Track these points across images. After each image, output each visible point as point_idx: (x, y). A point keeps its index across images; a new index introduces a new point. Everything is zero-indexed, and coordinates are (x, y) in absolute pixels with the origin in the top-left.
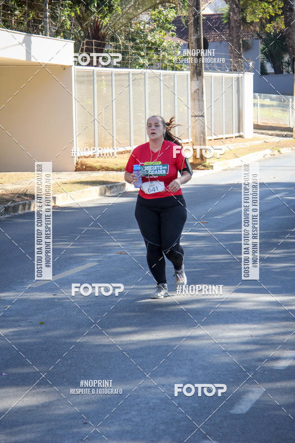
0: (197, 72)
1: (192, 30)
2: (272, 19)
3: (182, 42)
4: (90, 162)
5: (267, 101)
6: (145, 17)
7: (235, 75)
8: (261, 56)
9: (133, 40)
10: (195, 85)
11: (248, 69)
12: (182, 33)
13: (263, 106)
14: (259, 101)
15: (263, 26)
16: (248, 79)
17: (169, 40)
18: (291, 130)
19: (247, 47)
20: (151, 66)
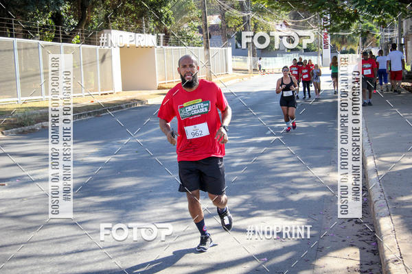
0: (207, 48)
1: (204, 30)
2: (239, 26)
3: (202, 35)
4: (164, 86)
5: (239, 59)
6: (186, 26)
7: (224, 48)
8: (235, 41)
9: (181, 35)
10: (206, 52)
11: (229, 46)
12: (201, 32)
13: (236, 61)
14: (234, 59)
15: (235, 29)
16: (229, 50)
17: (196, 35)
18: (248, 70)
19: (229, 37)
20: (189, 45)
